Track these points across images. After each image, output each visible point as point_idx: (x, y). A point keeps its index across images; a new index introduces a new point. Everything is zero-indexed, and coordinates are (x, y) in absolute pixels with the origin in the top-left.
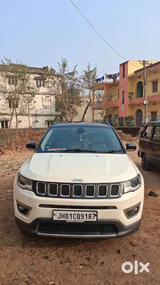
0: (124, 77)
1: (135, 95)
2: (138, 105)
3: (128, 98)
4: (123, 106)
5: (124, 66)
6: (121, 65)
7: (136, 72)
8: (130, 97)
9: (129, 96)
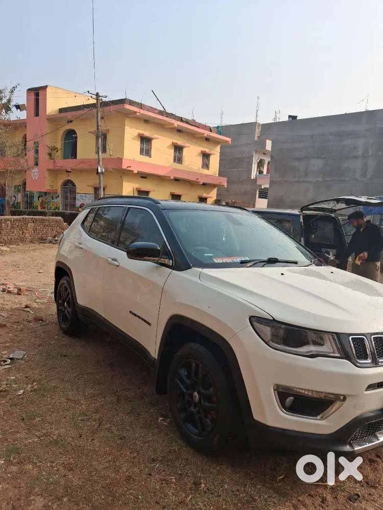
0: (37, 114)
1: (59, 152)
2: (67, 172)
3: (48, 156)
4: (36, 170)
5: (37, 93)
6: (29, 90)
7: (61, 110)
8: (50, 155)
9: (48, 154)
